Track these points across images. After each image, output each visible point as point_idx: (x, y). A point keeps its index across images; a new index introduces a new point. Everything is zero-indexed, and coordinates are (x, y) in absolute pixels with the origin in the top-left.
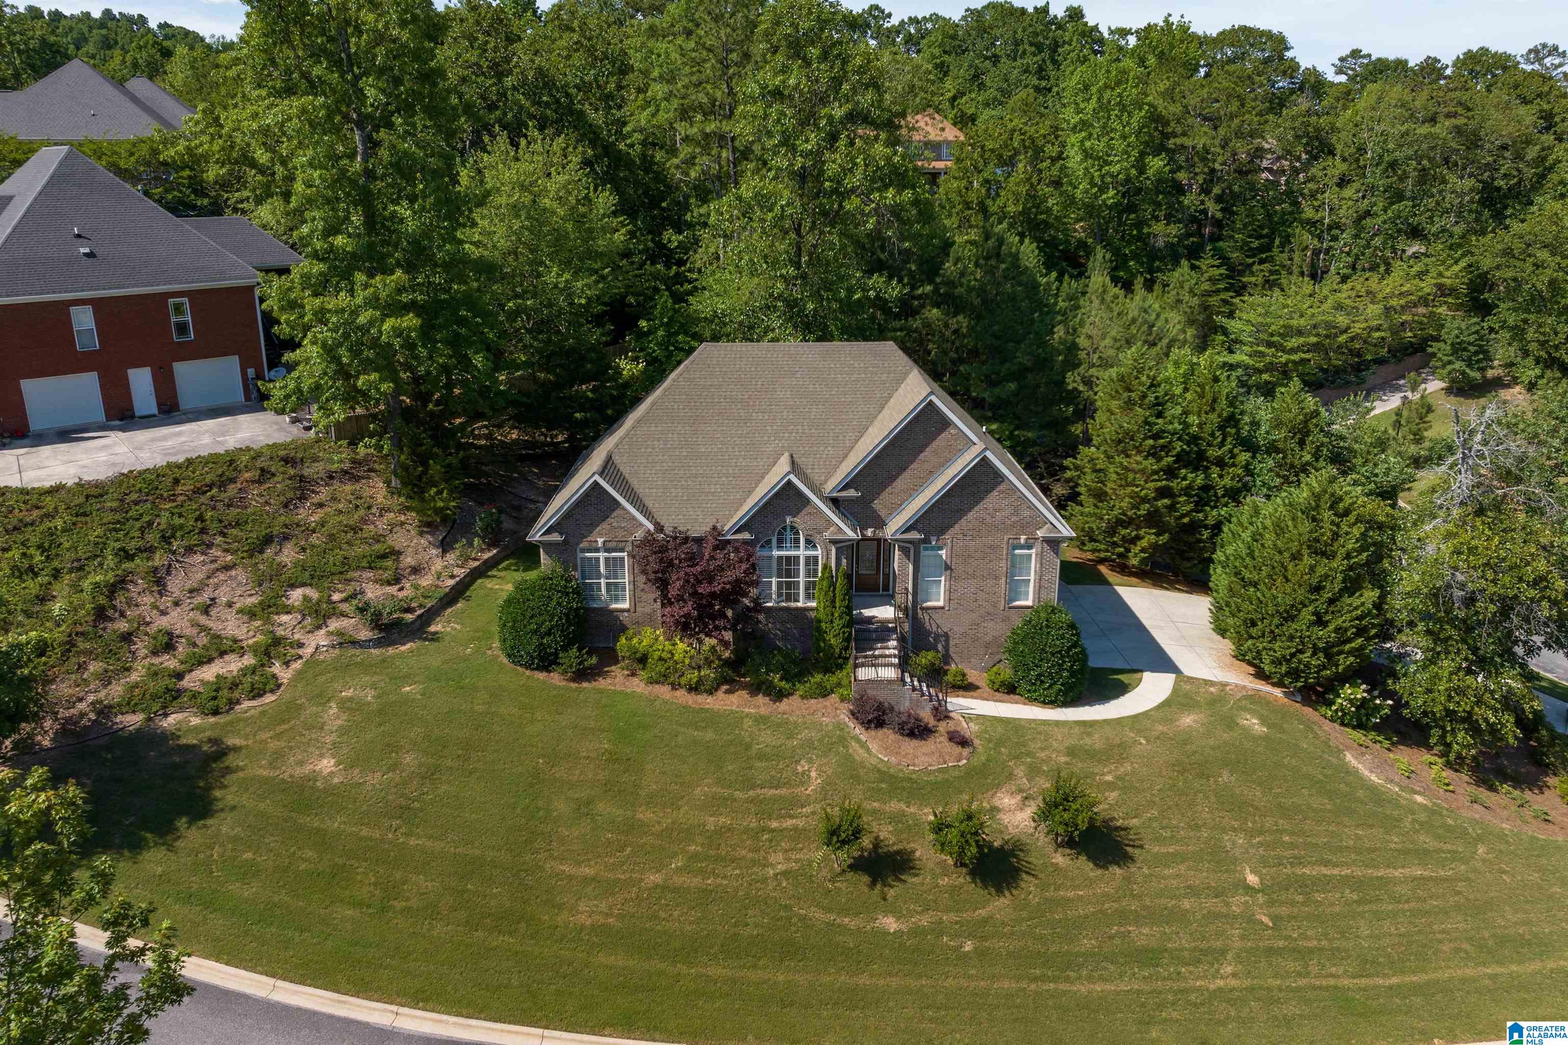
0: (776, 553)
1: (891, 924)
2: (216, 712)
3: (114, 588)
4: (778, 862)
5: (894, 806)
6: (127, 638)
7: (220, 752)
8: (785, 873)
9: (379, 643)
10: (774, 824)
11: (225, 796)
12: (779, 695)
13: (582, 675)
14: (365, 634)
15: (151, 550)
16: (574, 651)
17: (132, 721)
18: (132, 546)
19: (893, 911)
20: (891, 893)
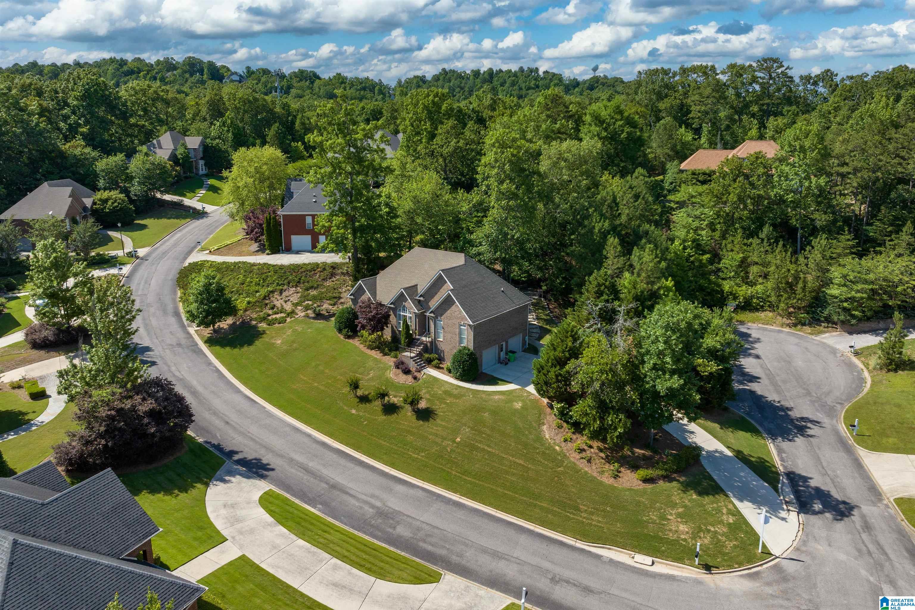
0: (402, 313)
1: (354, 411)
2: (269, 325)
3: (272, 292)
4: (344, 390)
6: (266, 304)
7: (264, 332)
9: (314, 318)
11: (257, 343)
12: (385, 354)
13: (349, 337)
14: (313, 315)
15: (284, 284)
16: (346, 330)
17: (254, 323)
18: (280, 283)
19: (357, 409)
20: (360, 406)
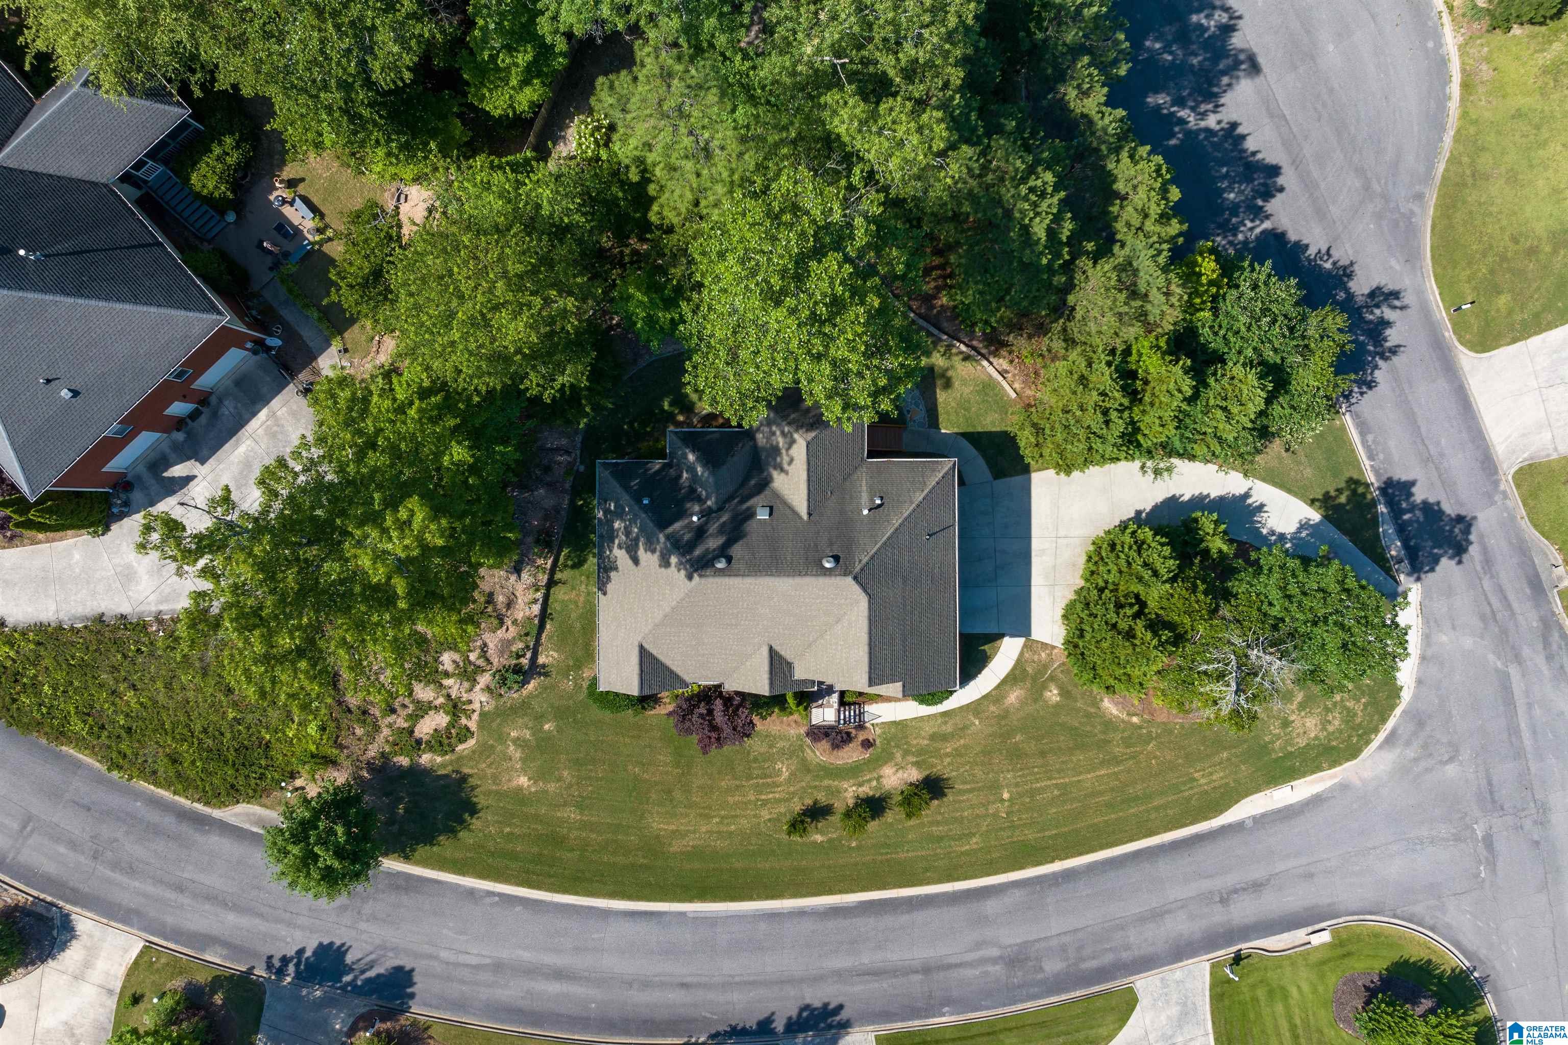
1: (819, 838)
2: (446, 753)
4: (765, 814)
5: (826, 782)
7: (463, 777)
8: (770, 820)
10: (763, 797)
11: (479, 801)
17: (403, 761)
19: (822, 833)
20: (820, 825)
